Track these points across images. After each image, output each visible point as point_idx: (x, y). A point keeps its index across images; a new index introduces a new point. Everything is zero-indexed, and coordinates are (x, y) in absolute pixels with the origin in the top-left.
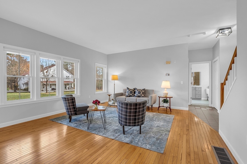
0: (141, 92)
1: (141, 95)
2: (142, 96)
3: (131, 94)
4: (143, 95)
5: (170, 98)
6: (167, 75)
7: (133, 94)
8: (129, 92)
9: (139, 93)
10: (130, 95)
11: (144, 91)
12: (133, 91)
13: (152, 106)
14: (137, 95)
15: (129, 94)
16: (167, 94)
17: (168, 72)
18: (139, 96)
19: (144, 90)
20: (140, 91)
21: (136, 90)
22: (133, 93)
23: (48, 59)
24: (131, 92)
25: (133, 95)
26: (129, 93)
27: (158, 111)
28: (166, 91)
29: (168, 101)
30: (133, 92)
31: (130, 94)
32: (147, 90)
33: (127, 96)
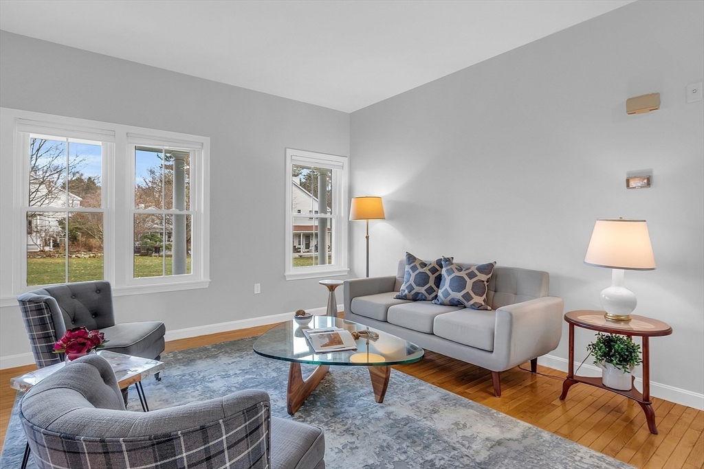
0: (470, 283)
1: (468, 297)
2: (472, 302)
3: (422, 290)
4: (479, 300)
5: (646, 336)
6: (632, 184)
7: (430, 291)
8: (413, 275)
9: (459, 284)
10: (417, 294)
11: (484, 277)
12: (434, 270)
13: (534, 362)
14: (447, 294)
15: (411, 288)
16: (631, 304)
17: (640, 166)
18: (457, 304)
19: (488, 268)
20: (463, 274)
21: (444, 271)
22: (431, 283)
23: (64, 139)
24: (422, 280)
25: (430, 294)
26: (412, 281)
27: (564, 405)
28: (619, 284)
29: (631, 350)
30: (432, 278)
31: (417, 289)
32: (508, 272)
33: (404, 298)
